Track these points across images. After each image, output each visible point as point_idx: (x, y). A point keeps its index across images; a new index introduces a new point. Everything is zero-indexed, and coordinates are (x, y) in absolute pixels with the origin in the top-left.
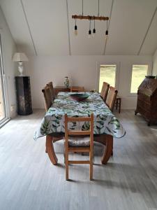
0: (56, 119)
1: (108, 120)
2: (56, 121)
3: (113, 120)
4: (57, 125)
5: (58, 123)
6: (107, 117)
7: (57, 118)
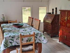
0: (11, 38)
1: (39, 35)
2: (11, 39)
3: (42, 35)
4: (12, 42)
5: (13, 40)
6: (38, 34)
7: (13, 37)
